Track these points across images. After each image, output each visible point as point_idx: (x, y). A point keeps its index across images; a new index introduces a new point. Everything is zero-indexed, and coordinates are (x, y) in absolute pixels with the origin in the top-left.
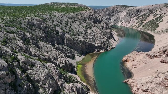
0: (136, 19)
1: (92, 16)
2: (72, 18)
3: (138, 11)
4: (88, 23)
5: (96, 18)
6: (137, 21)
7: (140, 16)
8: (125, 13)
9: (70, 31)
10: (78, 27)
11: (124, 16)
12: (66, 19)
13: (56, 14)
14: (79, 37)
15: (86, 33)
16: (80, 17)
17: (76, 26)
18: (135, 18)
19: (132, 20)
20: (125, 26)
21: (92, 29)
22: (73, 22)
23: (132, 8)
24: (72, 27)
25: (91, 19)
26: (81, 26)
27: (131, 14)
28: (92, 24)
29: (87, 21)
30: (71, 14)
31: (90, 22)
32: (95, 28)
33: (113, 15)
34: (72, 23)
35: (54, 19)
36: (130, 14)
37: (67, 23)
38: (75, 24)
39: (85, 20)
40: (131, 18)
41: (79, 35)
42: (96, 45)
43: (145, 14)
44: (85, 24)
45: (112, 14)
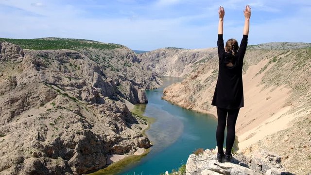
0: (192, 66)
1: (130, 55)
2: (108, 54)
3: (194, 55)
4: (126, 62)
5: (135, 57)
6: (193, 69)
7: (197, 63)
8: (176, 58)
9: (109, 66)
10: (115, 63)
11: (174, 62)
12: (103, 55)
13: (91, 49)
14: (119, 73)
15: (126, 70)
16: (116, 54)
17: (113, 62)
18: (190, 64)
19: (186, 67)
20: (177, 76)
21: (131, 67)
22: (110, 58)
23: (187, 51)
24: (110, 63)
25: (129, 57)
26: (119, 63)
27: (185, 59)
28: (131, 62)
29: (125, 59)
30: (107, 51)
31: (128, 60)
32: (135, 67)
33: (158, 61)
34: (109, 60)
36: (183, 60)
37: (104, 59)
39: (122, 58)
40: (185, 65)
42: (137, 83)
43: (203, 60)
44: (123, 63)
45: (157, 59)
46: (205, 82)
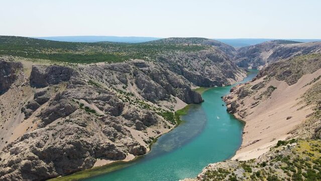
1: (212, 55)
2: (192, 56)
4: (207, 61)
5: (217, 57)
8: (271, 53)
9: (188, 66)
11: (268, 56)
12: (186, 57)
13: (178, 52)
14: (196, 72)
15: (203, 70)
16: (199, 55)
17: (195, 63)
21: (210, 67)
22: (192, 59)
24: (191, 64)
26: (199, 63)
28: (212, 62)
29: (207, 59)
30: (192, 53)
31: (209, 60)
32: (214, 66)
34: (191, 61)
35: (176, 57)
38: (194, 62)
39: (204, 59)
41: (196, 70)
42: (211, 80)
44: (203, 62)
46: (252, 88)
